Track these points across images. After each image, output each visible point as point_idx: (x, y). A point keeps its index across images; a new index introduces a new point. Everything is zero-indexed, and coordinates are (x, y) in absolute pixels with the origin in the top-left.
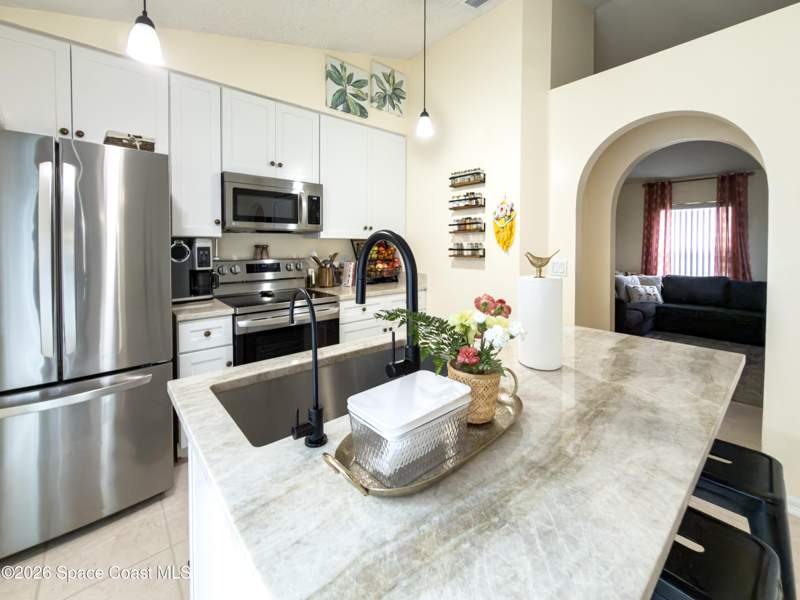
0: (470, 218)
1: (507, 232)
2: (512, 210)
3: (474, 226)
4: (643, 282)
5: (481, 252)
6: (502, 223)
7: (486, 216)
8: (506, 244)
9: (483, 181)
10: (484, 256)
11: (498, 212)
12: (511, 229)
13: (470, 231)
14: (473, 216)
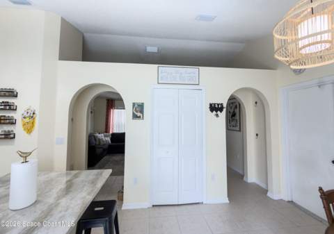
0: (4, 116)
1: (30, 125)
2: (34, 113)
3: (8, 121)
4: (105, 136)
5: (12, 136)
6: (27, 120)
7: (17, 116)
8: (29, 131)
9: (16, 96)
10: (14, 137)
11: (25, 114)
12: (33, 123)
13: (4, 123)
14: (7, 115)
